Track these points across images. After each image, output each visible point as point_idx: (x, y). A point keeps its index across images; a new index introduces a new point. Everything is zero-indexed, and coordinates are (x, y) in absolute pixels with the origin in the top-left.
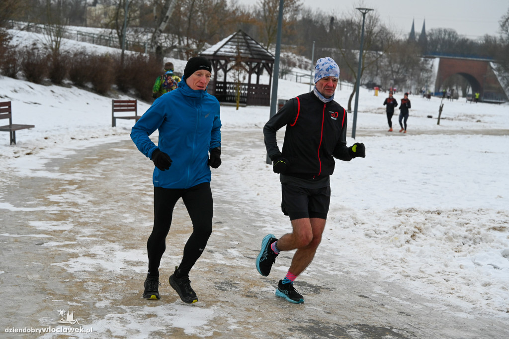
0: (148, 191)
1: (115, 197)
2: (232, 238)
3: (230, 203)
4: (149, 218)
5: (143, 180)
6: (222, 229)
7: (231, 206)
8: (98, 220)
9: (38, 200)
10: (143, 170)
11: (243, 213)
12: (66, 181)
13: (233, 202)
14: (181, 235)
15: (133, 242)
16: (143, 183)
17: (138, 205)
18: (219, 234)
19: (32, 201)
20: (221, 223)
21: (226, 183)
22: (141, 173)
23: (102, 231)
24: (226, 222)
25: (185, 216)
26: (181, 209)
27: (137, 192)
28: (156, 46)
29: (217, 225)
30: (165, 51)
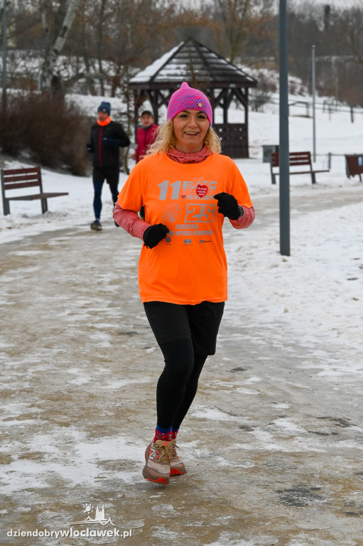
0: (97, 323)
3: (243, 331)
6: (248, 382)
7: (247, 337)
10: (76, 285)
11: (272, 348)
13: (248, 329)
18: (246, 391)
20: (241, 369)
22: (73, 291)
24: (250, 367)
27: (78, 325)
28: (51, 77)
29: (237, 375)
30: (66, 84)
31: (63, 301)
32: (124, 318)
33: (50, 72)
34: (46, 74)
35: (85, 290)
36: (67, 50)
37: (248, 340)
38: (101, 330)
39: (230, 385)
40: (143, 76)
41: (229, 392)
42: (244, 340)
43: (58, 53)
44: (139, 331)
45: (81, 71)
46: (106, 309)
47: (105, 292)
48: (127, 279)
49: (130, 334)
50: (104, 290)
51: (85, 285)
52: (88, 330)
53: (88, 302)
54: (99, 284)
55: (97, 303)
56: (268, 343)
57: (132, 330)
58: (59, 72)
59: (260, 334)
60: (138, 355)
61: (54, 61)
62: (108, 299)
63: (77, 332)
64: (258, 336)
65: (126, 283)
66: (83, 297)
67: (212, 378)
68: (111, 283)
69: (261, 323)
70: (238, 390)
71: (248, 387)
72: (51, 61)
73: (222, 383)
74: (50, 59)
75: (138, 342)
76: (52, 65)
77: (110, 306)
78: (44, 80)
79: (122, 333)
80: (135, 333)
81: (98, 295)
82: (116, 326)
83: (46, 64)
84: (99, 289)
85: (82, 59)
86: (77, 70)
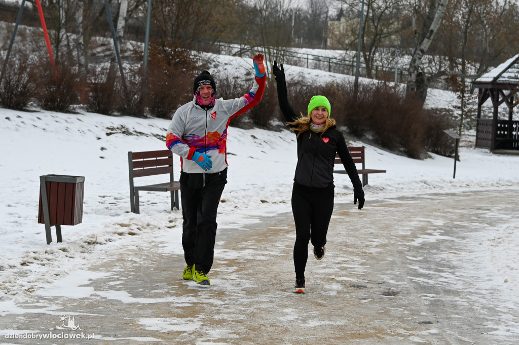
0: (340, 276)
3: (456, 293)
4: (322, 315)
5: (340, 259)
6: (425, 333)
7: (457, 298)
8: (242, 317)
9: (171, 287)
10: (346, 245)
11: (471, 309)
12: (226, 260)
13: (463, 292)
14: (357, 340)
16: (339, 263)
17: (314, 296)
18: (417, 339)
19: (160, 289)
20: (429, 323)
21: (465, 265)
22: (341, 250)
23: (238, 334)
24: (437, 322)
25: (377, 313)
26: (377, 302)
27: (322, 277)
28: (416, 73)
29: (422, 326)
30: (429, 79)
32: (365, 275)
33: (416, 68)
34: (411, 70)
35: (350, 250)
36: (432, 51)
37: (456, 301)
38: (338, 282)
39: (408, 333)
40: (488, 77)
41: (402, 338)
42: (452, 301)
43: (423, 52)
44: (369, 285)
45: (443, 69)
46: (356, 266)
47: (366, 253)
48: (393, 245)
49: (359, 287)
50: (367, 251)
51: (354, 246)
52: (327, 281)
53: (346, 259)
54: (367, 246)
55: (353, 261)
56: (471, 305)
57: (364, 284)
58: (423, 69)
59: (469, 297)
60: (351, 303)
61: (420, 59)
62: (365, 259)
63: (317, 281)
64: (468, 298)
65: (388, 248)
66: (344, 255)
67: (398, 327)
68: (377, 246)
69: (478, 289)
70: (411, 338)
71: (422, 336)
72: (417, 59)
73: (402, 331)
74: (416, 57)
75: (361, 293)
76: (418, 62)
77: (362, 264)
78: (410, 74)
79: (354, 286)
80: (365, 287)
81: (358, 255)
82: (354, 280)
83: (414, 61)
84: (364, 250)
85: (447, 58)
86: (440, 67)
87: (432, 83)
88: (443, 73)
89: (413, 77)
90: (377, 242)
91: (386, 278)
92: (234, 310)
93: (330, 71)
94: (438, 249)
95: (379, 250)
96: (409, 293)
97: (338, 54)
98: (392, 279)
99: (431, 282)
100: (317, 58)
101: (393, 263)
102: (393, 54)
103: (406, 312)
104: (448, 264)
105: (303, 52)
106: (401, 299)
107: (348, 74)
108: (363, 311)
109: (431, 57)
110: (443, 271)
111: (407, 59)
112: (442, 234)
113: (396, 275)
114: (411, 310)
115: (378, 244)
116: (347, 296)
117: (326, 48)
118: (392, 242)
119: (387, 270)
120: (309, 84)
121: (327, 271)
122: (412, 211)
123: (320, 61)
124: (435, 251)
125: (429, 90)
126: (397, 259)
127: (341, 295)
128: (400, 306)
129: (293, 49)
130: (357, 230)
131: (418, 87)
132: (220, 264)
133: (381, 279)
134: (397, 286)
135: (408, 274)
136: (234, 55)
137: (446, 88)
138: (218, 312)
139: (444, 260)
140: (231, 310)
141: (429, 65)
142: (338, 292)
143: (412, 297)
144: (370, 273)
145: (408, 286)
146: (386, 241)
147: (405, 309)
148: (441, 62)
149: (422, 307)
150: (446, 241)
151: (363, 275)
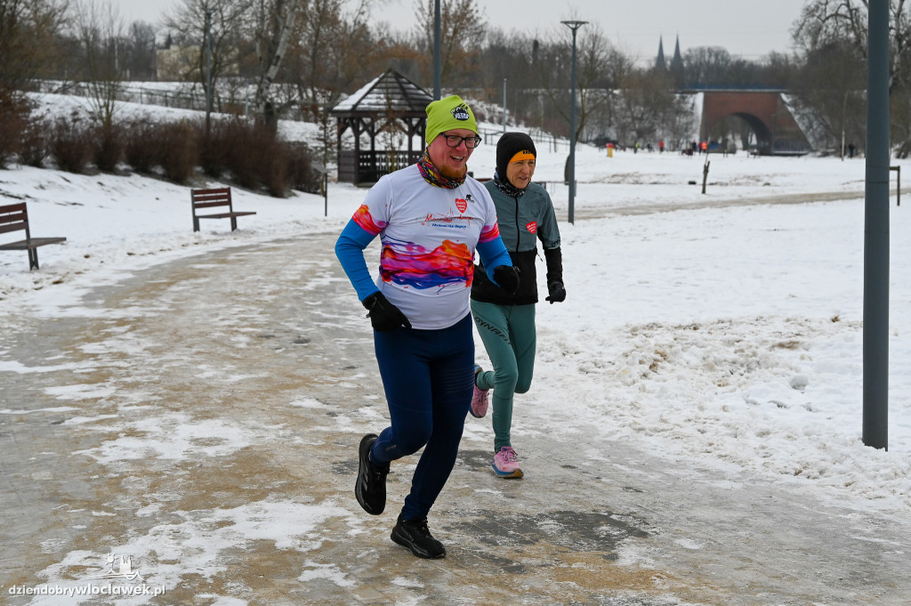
0: (243, 327)
1: (188, 340)
2: (367, 391)
4: (240, 368)
5: (236, 310)
6: (354, 378)
8: (156, 378)
9: (64, 352)
10: (237, 295)
12: (113, 320)
14: (287, 391)
15: (208, 408)
16: (236, 314)
17: (223, 350)
18: (348, 385)
19: (54, 355)
20: (353, 367)
22: (233, 300)
23: (160, 395)
24: (362, 366)
25: (297, 362)
26: (292, 351)
27: (224, 329)
28: (264, 103)
29: (347, 372)
30: (278, 110)
31: (220, 309)
32: (269, 324)
33: (264, 99)
34: (259, 101)
35: (243, 299)
36: (280, 78)
38: (243, 333)
39: (336, 380)
41: (332, 385)
42: (368, 344)
43: (270, 80)
44: (276, 335)
45: (293, 99)
46: (256, 316)
47: (261, 301)
48: (286, 290)
49: (268, 337)
50: (262, 299)
51: (246, 295)
52: (232, 334)
53: (242, 310)
54: (259, 294)
55: (251, 310)
57: (271, 334)
58: (272, 99)
60: (266, 354)
61: (267, 88)
62: (262, 307)
65: (282, 294)
66: (240, 305)
67: (324, 374)
68: (270, 294)
70: (341, 384)
71: (352, 382)
72: (264, 88)
73: (329, 378)
74: (263, 86)
75: (272, 343)
76: (265, 92)
77: (261, 313)
78: (258, 106)
79: (262, 337)
80: (273, 336)
81: (253, 303)
82: (259, 330)
83: (260, 91)
84: (257, 298)
85: (296, 86)
86: (290, 97)
87: (282, 115)
88: (294, 103)
89: (262, 109)
90: (269, 288)
91: (291, 326)
92: (144, 371)
93: (167, 106)
94: (334, 291)
95: (273, 297)
96: (321, 340)
97: (173, 86)
98: (298, 326)
99: (340, 326)
100: (149, 93)
101: (293, 310)
102: (233, 84)
103: (326, 359)
104: (349, 306)
105: (135, 86)
106: (315, 346)
107: (187, 108)
108: (282, 361)
109: (279, 85)
110: (347, 314)
111: (252, 89)
112: (333, 276)
113: (301, 322)
114: (330, 356)
115: (270, 291)
116: (258, 347)
117: (156, 80)
118: (285, 288)
119: (290, 317)
120: (156, 121)
121: (226, 323)
122: (294, 253)
123: (152, 94)
124: (331, 294)
125: (279, 121)
126: (295, 305)
127: (252, 347)
128: (317, 352)
129: (123, 84)
130: (242, 278)
131: (268, 120)
132: (109, 324)
133: (287, 327)
134: (306, 333)
135: (313, 320)
136: (56, 92)
137: (297, 119)
138: (128, 375)
139: (344, 302)
140: (142, 372)
141: (277, 95)
142: (248, 344)
143: (326, 343)
144: (272, 323)
145: (317, 332)
146: (277, 288)
147: (324, 356)
148: (289, 91)
149: (341, 353)
150: (340, 282)
151: (266, 325)
